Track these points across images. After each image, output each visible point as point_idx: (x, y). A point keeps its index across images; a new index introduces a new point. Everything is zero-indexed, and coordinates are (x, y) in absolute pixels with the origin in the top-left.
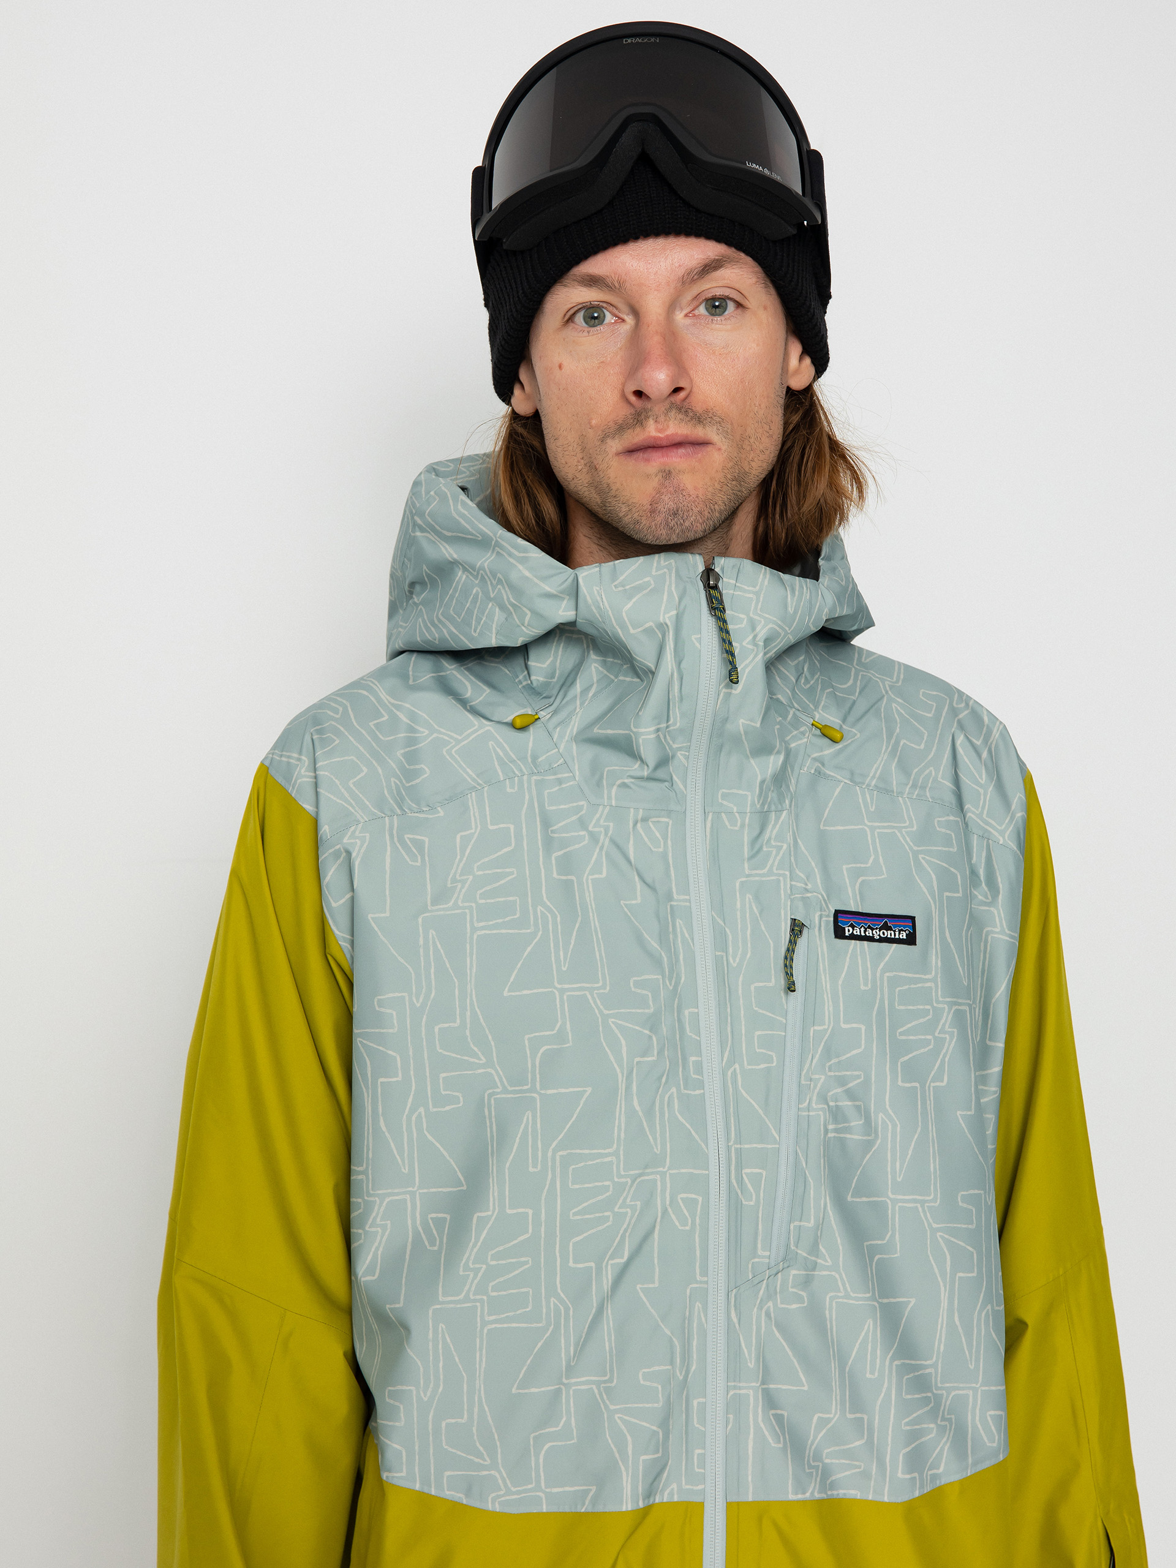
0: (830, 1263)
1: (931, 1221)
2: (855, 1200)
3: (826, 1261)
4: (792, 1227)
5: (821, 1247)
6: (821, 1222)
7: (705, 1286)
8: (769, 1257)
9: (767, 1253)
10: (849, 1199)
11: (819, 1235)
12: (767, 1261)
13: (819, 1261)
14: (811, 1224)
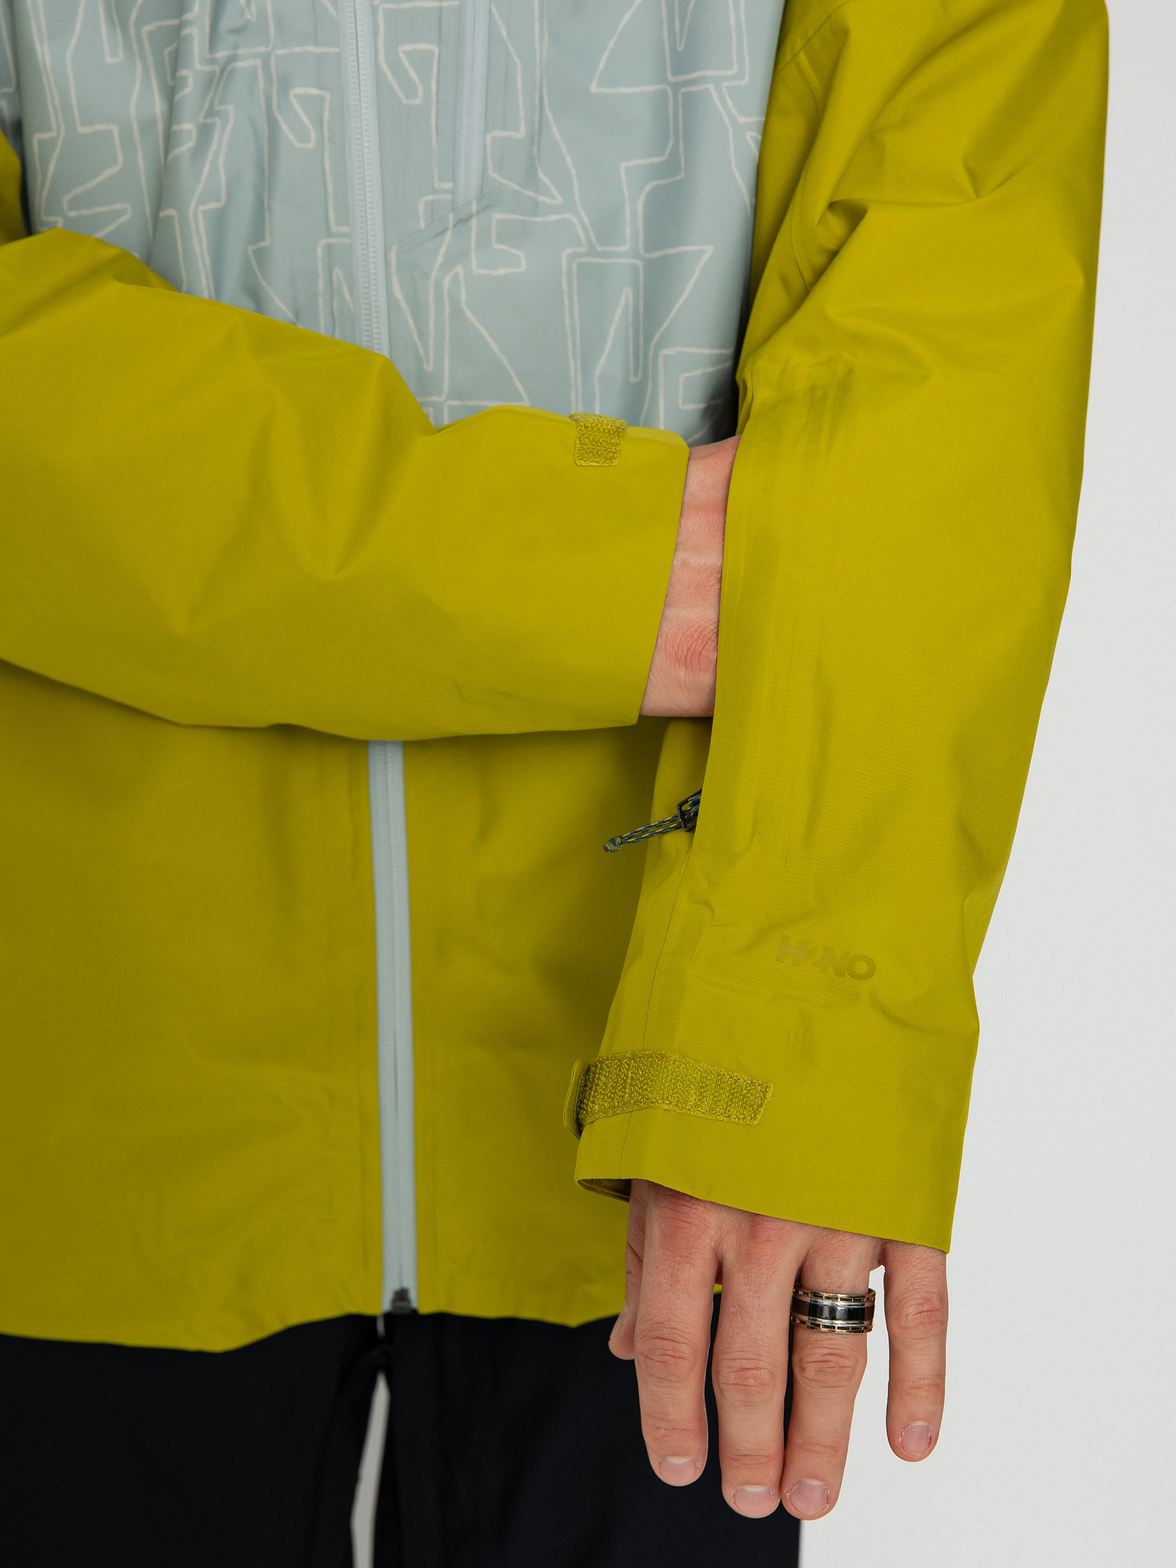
0: (559, 200)
1: (734, 111)
2: (604, 90)
3: (553, 197)
4: (488, 140)
5: (541, 175)
6: (537, 130)
7: (347, 241)
8: (453, 192)
9: (448, 185)
10: (594, 88)
11: (535, 153)
12: (449, 197)
13: (541, 198)
14: (521, 134)
